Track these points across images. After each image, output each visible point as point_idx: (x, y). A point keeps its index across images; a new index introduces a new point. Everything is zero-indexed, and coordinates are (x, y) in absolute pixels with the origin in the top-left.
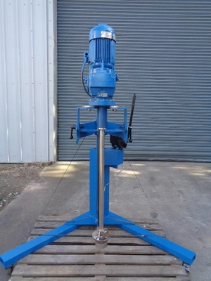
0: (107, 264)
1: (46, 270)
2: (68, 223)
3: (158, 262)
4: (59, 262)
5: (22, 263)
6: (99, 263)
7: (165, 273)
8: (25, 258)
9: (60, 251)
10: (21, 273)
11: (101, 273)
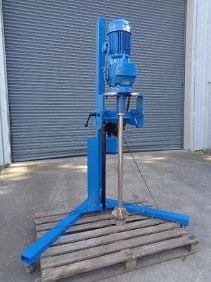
0: (124, 239)
1: (74, 256)
2: (70, 214)
3: (164, 229)
4: (82, 247)
5: (46, 257)
6: (119, 240)
7: (174, 235)
8: (46, 252)
9: (77, 239)
10: (51, 265)
11: (124, 247)
